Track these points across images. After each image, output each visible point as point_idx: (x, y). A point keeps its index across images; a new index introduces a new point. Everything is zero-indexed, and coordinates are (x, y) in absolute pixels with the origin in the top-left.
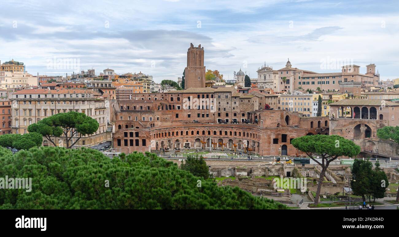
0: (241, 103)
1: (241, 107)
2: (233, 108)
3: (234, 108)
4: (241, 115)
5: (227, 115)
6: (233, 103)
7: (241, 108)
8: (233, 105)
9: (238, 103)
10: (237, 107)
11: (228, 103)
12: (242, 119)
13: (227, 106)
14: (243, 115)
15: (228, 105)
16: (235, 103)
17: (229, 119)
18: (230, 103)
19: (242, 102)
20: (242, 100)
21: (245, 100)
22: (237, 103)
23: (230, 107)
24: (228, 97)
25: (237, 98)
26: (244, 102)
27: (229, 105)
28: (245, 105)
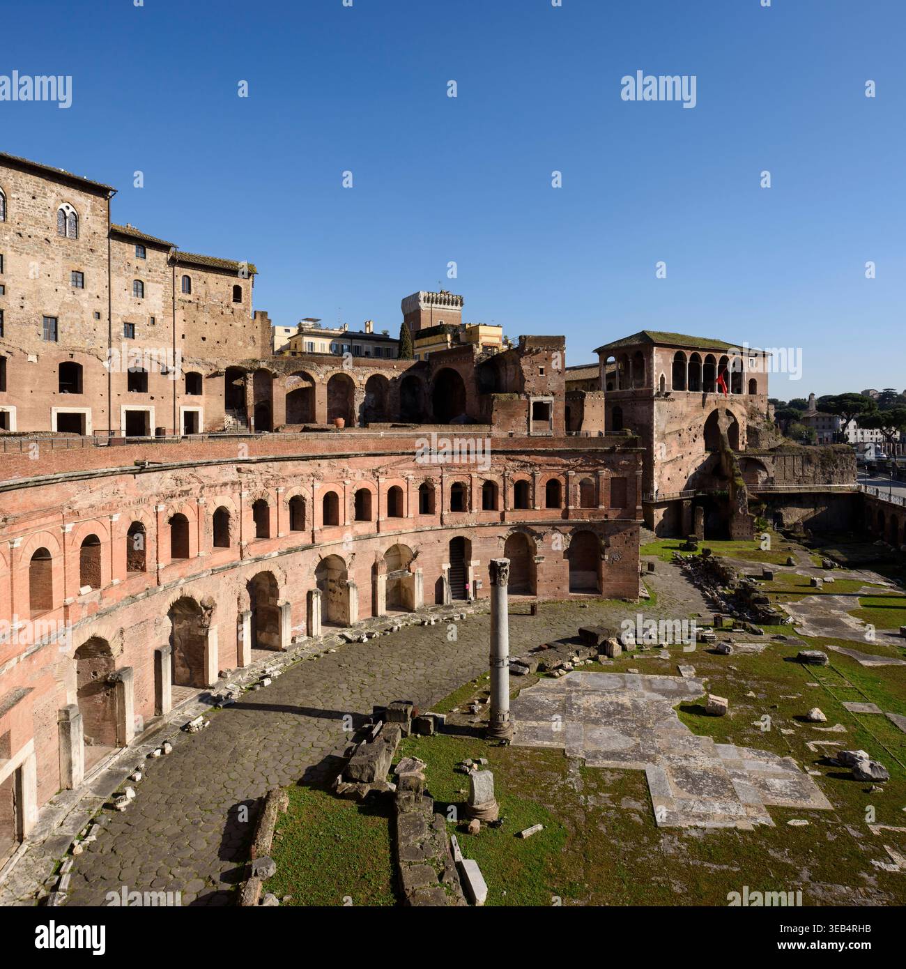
0: (180, 295)
1: (180, 325)
2: (118, 328)
3: (130, 330)
4: (182, 386)
5: (71, 377)
6: (121, 283)
7: (178, 337)
8: (125, 306)
9: (159, 294)
10: (153, 321)
11: (79, 279)
12: (186, 413)
13: (75, 306)
14: (193, 383)
15: (83, 295)
16: (140, 288)
17: (88, 412)
18: (95, 276)
19: (188, 289)
20: (187, 280)
21: (211, 277)
22: (156, 297)
23: (98, 315)
24: (83, 230)
25: (152, 254)
26: (201, 291)
27: (88, 300)
28: (204, 317)
